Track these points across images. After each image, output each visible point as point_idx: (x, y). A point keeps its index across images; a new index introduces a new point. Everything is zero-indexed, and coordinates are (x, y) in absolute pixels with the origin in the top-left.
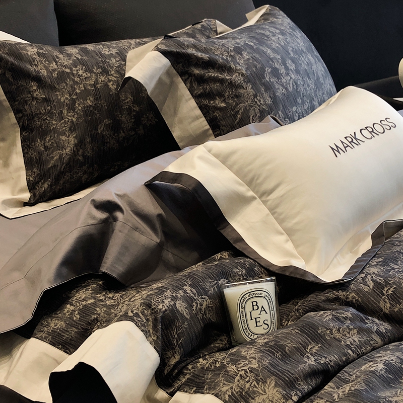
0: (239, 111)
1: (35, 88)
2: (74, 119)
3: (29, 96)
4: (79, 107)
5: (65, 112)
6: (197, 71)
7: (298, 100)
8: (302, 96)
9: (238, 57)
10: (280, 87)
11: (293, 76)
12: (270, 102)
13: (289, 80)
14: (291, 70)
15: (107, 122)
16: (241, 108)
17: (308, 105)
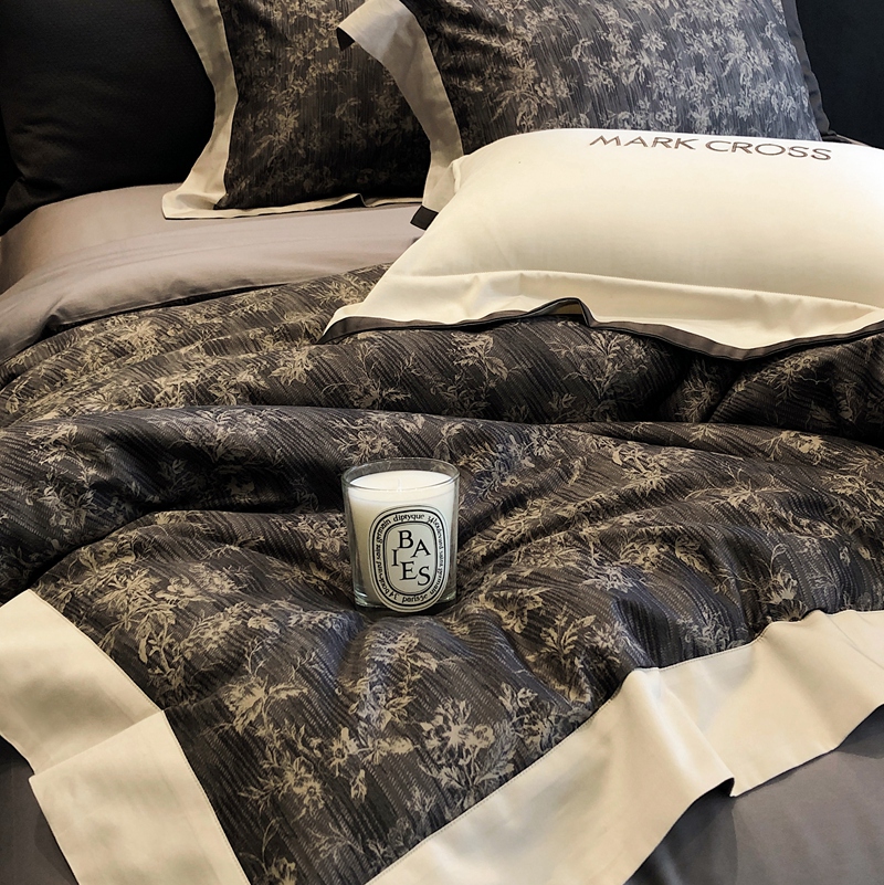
0: (501, 102)
1: (261, 37)
2: (302, 91)
3: (252, 48)
4: (313, 73)
5: (291, 77)
6: (448, 29)
7: (641, 102)
8: (655, 97)
9: (529, 14)
10: (601, 75)
11: (646, 61)
12: (564, 95)
13: (631, 66)
14: (646, 50)
15: (353, 102)
16: (505, 99)
17: (671, 115)
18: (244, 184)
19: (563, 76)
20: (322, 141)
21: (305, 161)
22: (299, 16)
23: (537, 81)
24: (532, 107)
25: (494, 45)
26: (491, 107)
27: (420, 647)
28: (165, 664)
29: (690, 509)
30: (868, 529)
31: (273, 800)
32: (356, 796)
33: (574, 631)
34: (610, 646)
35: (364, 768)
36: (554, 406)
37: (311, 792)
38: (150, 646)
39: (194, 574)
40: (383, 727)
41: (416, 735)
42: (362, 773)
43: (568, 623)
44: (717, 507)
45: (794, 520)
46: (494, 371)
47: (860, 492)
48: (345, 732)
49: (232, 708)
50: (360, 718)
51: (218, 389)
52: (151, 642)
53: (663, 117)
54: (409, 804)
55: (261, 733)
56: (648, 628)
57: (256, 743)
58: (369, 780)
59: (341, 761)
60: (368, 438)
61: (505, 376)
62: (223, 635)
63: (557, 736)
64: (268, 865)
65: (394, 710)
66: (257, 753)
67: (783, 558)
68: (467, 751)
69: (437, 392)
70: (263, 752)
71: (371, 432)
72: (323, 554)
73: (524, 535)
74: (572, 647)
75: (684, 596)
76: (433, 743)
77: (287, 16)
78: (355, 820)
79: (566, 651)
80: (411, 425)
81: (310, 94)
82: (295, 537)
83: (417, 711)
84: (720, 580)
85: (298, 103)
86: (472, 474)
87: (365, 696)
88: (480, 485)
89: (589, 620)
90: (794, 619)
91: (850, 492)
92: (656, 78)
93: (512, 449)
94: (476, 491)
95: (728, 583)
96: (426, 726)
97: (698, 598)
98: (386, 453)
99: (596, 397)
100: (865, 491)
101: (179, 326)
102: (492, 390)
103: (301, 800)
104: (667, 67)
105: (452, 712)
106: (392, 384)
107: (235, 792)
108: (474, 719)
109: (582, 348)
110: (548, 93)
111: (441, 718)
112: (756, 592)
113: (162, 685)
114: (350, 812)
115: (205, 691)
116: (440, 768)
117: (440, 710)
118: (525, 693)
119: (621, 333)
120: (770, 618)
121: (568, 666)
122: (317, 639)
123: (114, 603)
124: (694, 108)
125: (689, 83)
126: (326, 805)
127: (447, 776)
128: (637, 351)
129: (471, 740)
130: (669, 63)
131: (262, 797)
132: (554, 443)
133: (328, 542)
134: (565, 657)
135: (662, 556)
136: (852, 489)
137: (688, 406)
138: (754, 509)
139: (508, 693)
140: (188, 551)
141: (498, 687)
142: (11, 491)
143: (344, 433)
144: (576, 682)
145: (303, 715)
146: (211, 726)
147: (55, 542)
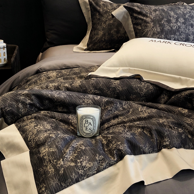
0: (145, 31)
1: (98, 15)
2: (105, 27)
3: (96, 17)
4: (107, 23)
5: (103, 24)
6: (135, 15)
7: (177, 33)
8: (180, 32)
9: (153, 13)
10: (168, 27)
11: (179, 24)
12: (159, 31)
13: (175, 25)
14: (179, 22)
15: (115, 29)
16: (146, 31)
17: (184, 37)
18: (91, 46)
19: (159, 26)
20: (108, 37)
21: (104, 42)
22: (106, 11)
23: (153, 27)
24: (151, 33)
25: (144, 19)
26: (142, 32)
27: (83, 144)
28: (32, 141)
29: (151, 122)
30: (191, 131)
31: (44, 171)
32: (61, 173)
33: (116, 145)
34: (122, 149)
35: (64, 167)
36: (131, 97)
37: (52, 171)
38: (30, 137)
39: (43, 124)
40: (70, 160)
41: (76, 162)
42: (63, 168)
43: (115, 143)
44: (157, 123)
45: (173, 127)
46: (119, 89)
47: (192, 123)
48: (61, 159)
49: (41, 152)
50: (65, 157)
51: (61, 87)
52: (31, 137)
53: (182, 37)
54: (71, 176)
55: (45, 157)
56: (133, 146)
57: (44, 160)
58: (64, 170)
59: (59, 165)
60: (87, 100)
61: (121, 90)
62: (44, 137)
63: (107, 167)
64: (41, 185)
65: (73, 156)
66: (43, 162)
67: (168, 135)
68: (86, 167)
69: (106, 92)
70: (45, 162)
71: (88, 99)
72: (73, 123)
73: (115, 124)
74: (114, 148)
75: (143, 141)
76: (79, 164)
77: (103, 10)
78: (59, 178)
79: (113, 149)
80: (97, 98)
81: (106, 27)
82: (68, 119)
83: (78, 157)
84: (153, 138)
85: (104, 29)
86: (108, 110)
87: (67, 153)
88: (109, 112)
89: (119, 143)
90: (169, 149)
91: (189, 123)
92: (181, 28)
93: (118, 105)
94: (108, 114)
95: (154, 139)
96: (78, 161)
97: (146, 141)
98: (90, 104)
99: (141, 96)
100: (193, 123)
101: (61, 74)
102: (118, 92)
103: (49, 172)
104: (184, 26)
105: (85, 158)
106: (97, 89)
107: (38, 169)
108: (89, 161)
109: (139, 85)
110: (155, 30)
111: (82, 159)
112: (161, 142)
113: (31, 146)
114: (59, 176)
115: (38, 148)
116: (80, 170)
117: (82, 158)
118: (101, 156)
119: (148, 83)
120: (163, 148)
121: (113, 152)
122: (62, 140)
123: (27, 128)
124: (190, 35)
125: (189, 30)
126: (54, 174)
127: (81, 172)
128: (151, 87)
129: (88, 165)
130: (185, 25)
131: (42, 171)
132: (128, 105)
133: (75, 121)
134: (112, 150)
135: (141, 132)
136: (190, 122)
137: (162, 100)
138: (165, 124)
139: (98, 156)
140: (45, 119)
141: (96, 154)
142: (13, 103)
143: (82, 98)
144: (114, 156)
145: (54, 155)
146: (36, 155)
147: (20, 115)
